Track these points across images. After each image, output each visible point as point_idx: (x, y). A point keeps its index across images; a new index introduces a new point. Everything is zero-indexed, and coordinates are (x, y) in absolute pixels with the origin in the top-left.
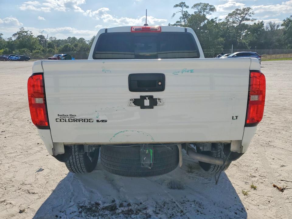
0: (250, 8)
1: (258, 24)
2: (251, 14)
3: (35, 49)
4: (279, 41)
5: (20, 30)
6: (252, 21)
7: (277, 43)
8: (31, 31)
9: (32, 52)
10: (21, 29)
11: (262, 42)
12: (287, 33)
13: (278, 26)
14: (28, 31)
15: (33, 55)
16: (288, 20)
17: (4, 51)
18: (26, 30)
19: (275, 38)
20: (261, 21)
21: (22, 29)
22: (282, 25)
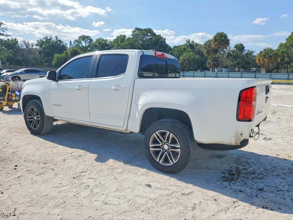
0: (3, 23)
1: (12, 40)
2: (4, 30)
4: (36, 59)
6: (6, 36)
7: (34, 61)
11: (19, 58)
12: (42, 53)
13: (33, 45)
16: (41, 41)
19: (31, 56)
20: (14, 38)
22: (36, 45)
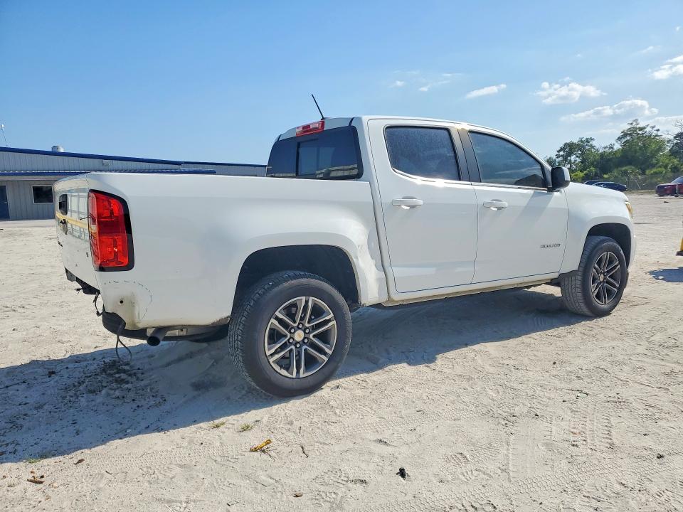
3: (653, 166)
5: (629, 127)
8: (653, 125)
9: (644, 173)
10: (632, 124)
14: (648, 126)
15: (644, 180)
17: (586, 174)
18: (641, 125)
21: (635, 123)
